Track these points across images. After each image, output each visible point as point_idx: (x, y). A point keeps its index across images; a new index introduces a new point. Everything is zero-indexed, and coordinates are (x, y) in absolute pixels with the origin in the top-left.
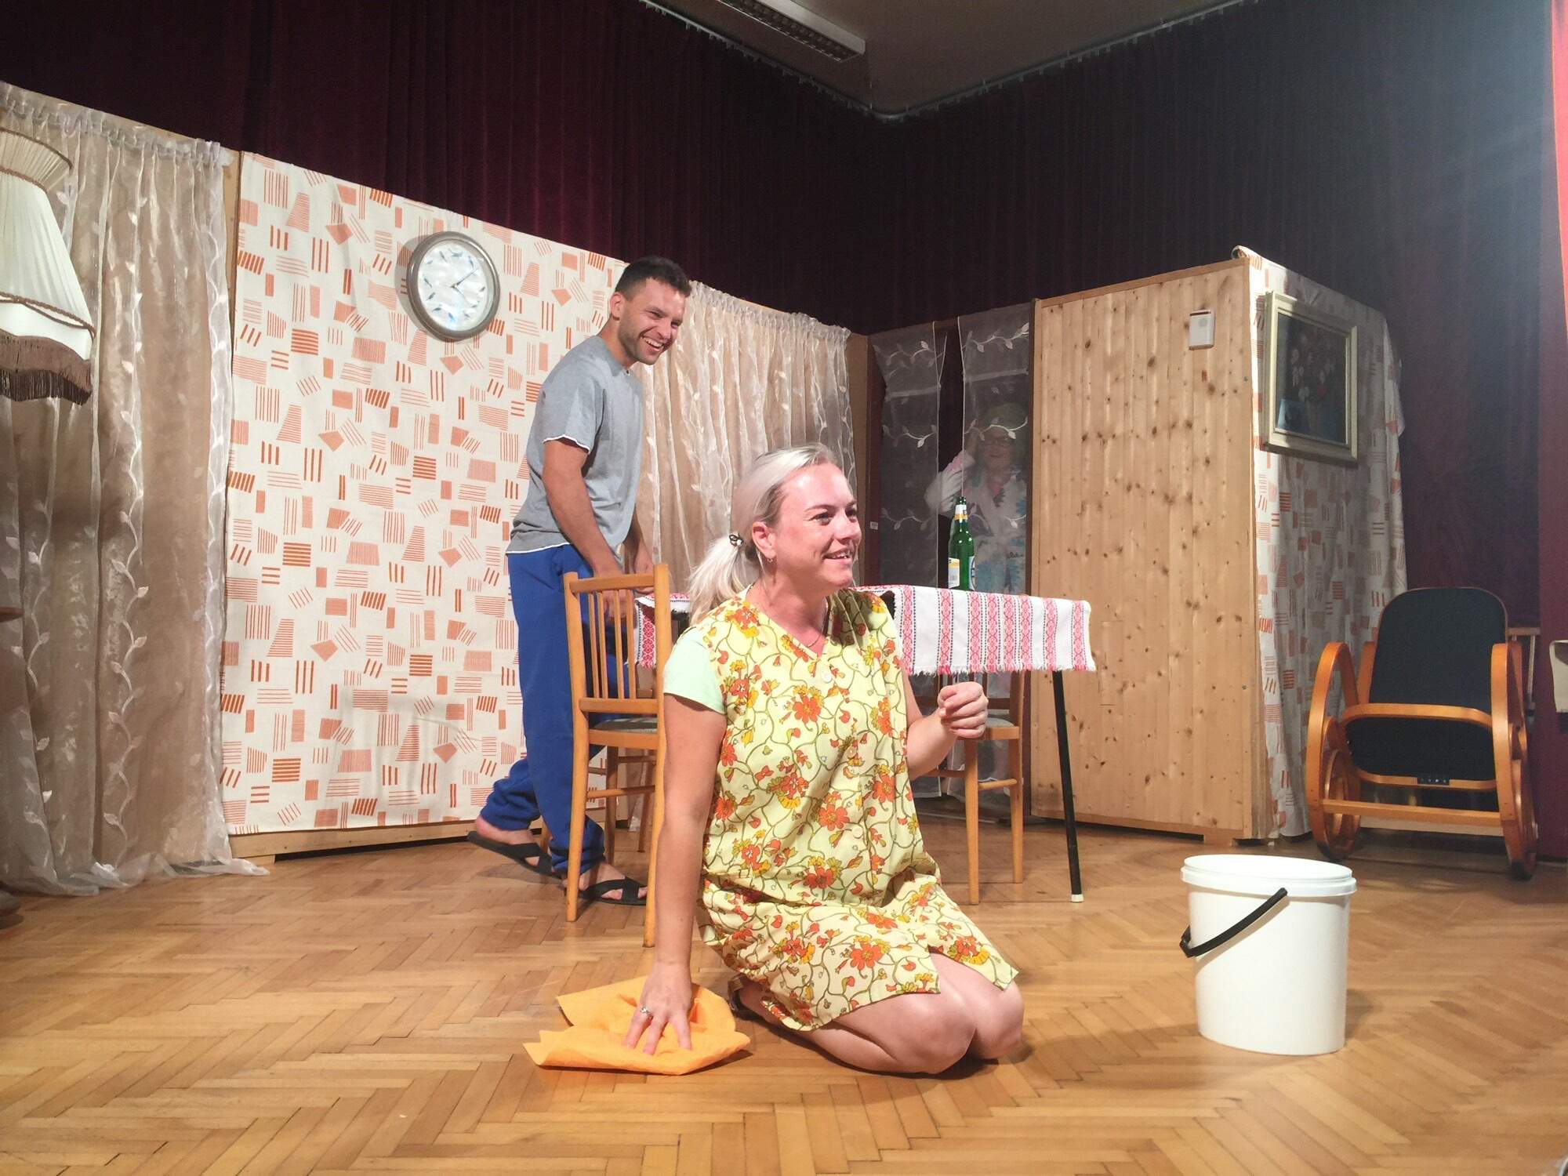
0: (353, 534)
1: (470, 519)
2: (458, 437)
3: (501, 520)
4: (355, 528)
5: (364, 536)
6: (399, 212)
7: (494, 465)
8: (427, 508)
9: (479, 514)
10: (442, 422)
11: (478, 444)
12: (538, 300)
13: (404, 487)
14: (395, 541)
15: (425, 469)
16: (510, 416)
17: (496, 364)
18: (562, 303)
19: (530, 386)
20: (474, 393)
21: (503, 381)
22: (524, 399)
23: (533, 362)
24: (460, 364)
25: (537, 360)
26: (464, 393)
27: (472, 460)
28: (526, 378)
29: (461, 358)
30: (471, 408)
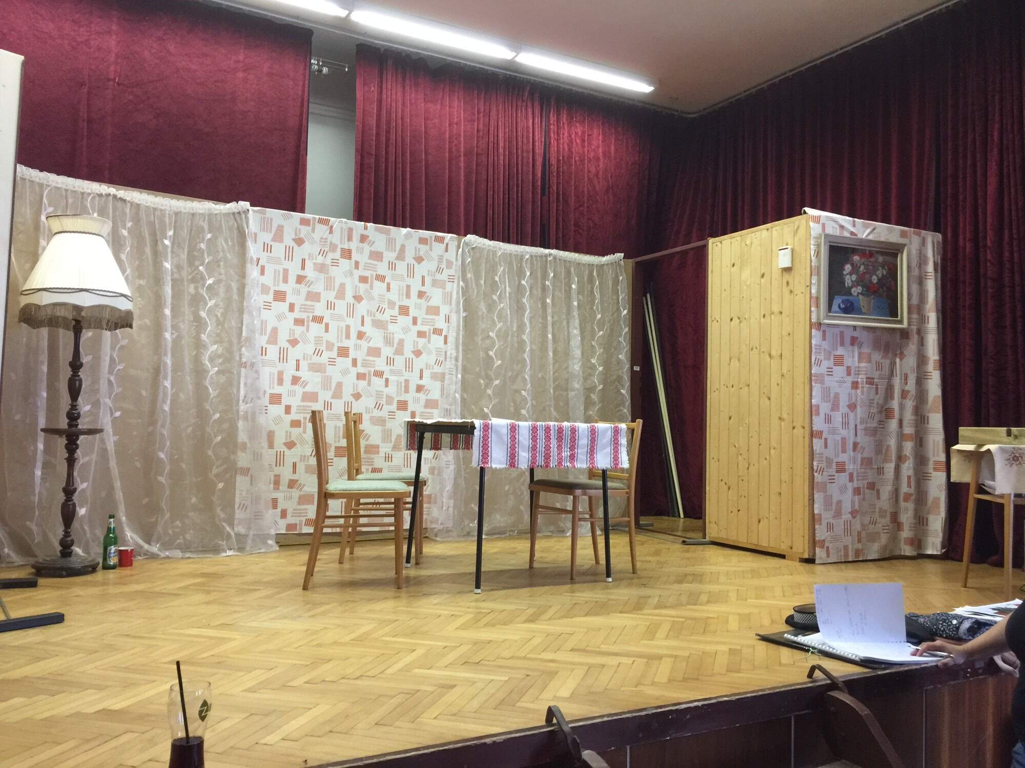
0: (303, 388)
1: (367, 378)
2: (361, 335)
3: (384, 377)
4: (305, 384)
5: (309, 389)
8: (344, 372)
9: (372, 374)
10: (352, 329)
11: (371, 339)
12: (405, 264)
13: (332, 362)
14: (327, 390)
15: (343, 352)
16: (390, 324)
17: (382, 298)
18: (419, 263)
19: (401, 307)
20: (369, 313)
21: (385, 306)
22: (397, 315)
23: (403, 295)
24: (363, 299)
25: (405, 293)
26: (364, 312)
27: (367, 347)
28: (398, 303)
29: (363, 295)
30: (368, 320)
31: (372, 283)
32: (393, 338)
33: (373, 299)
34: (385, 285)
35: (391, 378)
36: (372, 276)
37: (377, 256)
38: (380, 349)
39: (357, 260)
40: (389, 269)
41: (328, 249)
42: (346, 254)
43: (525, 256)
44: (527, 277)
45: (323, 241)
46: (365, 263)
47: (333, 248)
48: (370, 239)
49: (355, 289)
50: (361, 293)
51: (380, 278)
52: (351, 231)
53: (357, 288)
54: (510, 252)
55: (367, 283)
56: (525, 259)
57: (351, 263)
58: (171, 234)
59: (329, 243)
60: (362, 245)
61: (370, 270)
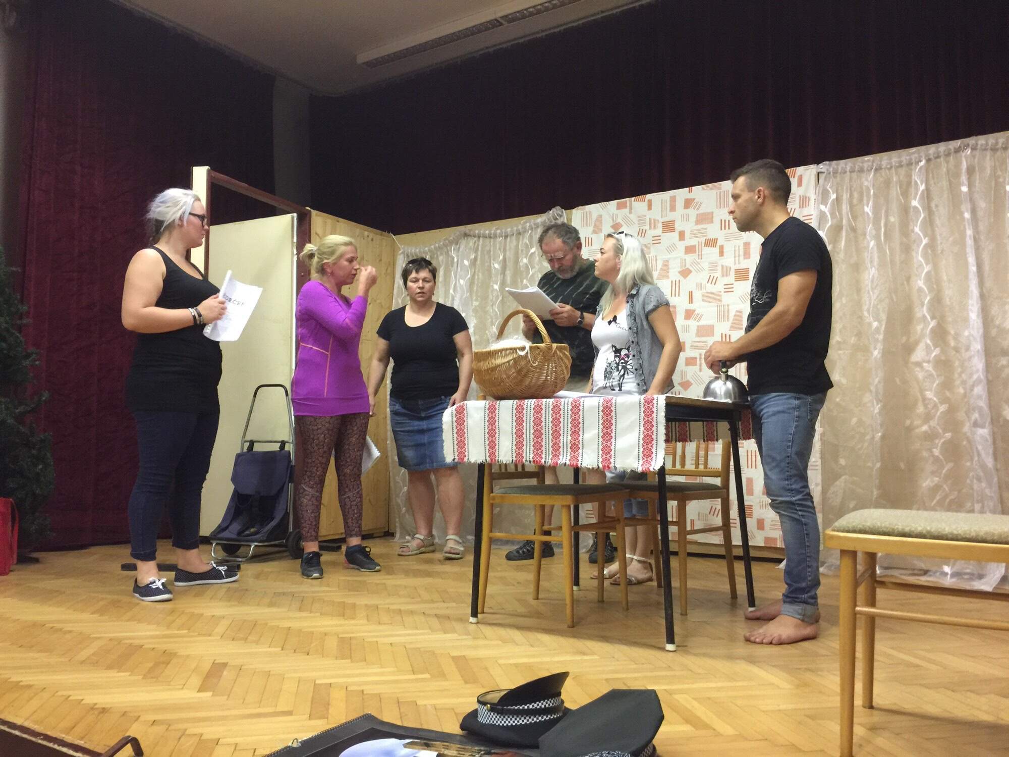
1: (698, 362)
2: (689, 315)
6: (650, 201)
10: (678, 309)
11: (702, 316)
16: (723, 294)
17: (713, 266)
19: (737, 271)
20: (699, 286)
21: (718, 274)
22: (732, 281)
23: (739, 256)
24: (690, 272)
25: (742, 253)
26: (692, 287)
27: (698, 326)
28: (734, 267)
29: (691, 268)
30: (697, 295)
31: (700, 251)
32: (728, 311)
33: (703, 269)
34: (716, 250)
36: (700, 243)
37: (705, 218)
38: (713, 326)
39: (681, 229)
40: (721, 229)
41: (647, 227)
42: (669, 227)
43: (917, 163)
44: (919, 194)
45: (641, 219)
46: (692, 231)
47: (653, 224)
48: (696, 201)
49: (681, 263)
50: (688, 266)
51: (711, 243)
52: (673, 199)
53: (683, 262)
54: (889, 166)
55: (695, 252)
56: (918, 167)
57: (675, 235)
58: (501, 257)
59: (648, 220)
60: (687, 211)
61: (696, 237)
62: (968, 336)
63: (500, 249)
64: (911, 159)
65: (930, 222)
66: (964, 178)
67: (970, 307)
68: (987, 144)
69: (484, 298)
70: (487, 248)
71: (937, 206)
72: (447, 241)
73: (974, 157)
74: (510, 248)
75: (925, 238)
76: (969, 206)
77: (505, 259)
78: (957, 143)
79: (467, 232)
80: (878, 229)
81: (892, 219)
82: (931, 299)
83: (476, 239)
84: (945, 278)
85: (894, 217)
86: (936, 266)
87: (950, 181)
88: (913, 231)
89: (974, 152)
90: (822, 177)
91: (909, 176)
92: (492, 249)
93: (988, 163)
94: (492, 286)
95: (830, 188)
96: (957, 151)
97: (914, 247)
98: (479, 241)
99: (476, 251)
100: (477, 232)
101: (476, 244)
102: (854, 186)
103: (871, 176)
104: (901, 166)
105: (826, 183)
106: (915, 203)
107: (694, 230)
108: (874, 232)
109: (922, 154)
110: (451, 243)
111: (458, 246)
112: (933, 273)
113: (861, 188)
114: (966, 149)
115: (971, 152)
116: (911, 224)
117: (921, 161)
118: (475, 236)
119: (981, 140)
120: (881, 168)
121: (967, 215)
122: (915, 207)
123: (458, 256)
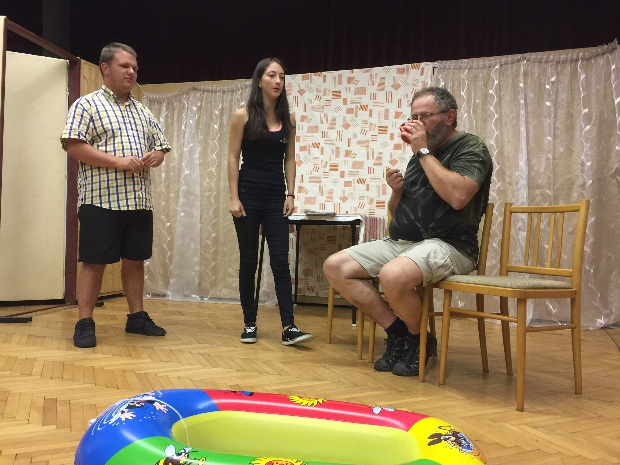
0: (306, 194)
1: (352, 185)
2: (348, 153)
3: (366, 183)
4: (307, 192)
5: (310, 195)
6: (324, 77)
7: (363, 162)
8: (335, 182)
9: (356, 182)
10: (341, 150)
11: (356, 155)
12: (384, 92)
13: (326, 175)
14: (322, 195)
15: (334, 167)
16: (370, 142)
17: (365, 123)
18: (396, 90)
19: (380, 127)
20: (355, 136)
21: (368, 128)
22: (377, 134)
23: (382, 118)
24: (350, 126)
25: (383, 116)
26: (351, 136)
27: (353, 161)
28: (378, 125)
29: (350, 123)
30: (354, 141)
31: (357, 112)
32: (373, 153)
33: (358, 125)
34: (367, 113)
35: (371, 184)
36: (357, 107)
37: (361, 91)
39: (345, 97)
40: (371, 99)
41: (322, 94)
42: (337, 95)
43: (494, 67)
44: (494, 86)
45: (318, 88)
46: (352, 98)
47: (326, 92)
48: (355, 79)
49: (344, 119)
50: (348, 122)
51: (364, 107)
52: (340, 76)
53: (345, 119)
54: (477, 67)
55: (353, 113)
56: (495, 69)
57: (340, 101)
58: (220, 106)
59: (323, 90)
60: (349, 85)
61: (355, 103)
62: (518, 176)
63: (219, 101)
64: (491, 64)
65: (499, 105)
66: (521, 78)
67: (520, 158)
68: (536, 58)
69: (207, 134)
70: (210, 99)
71: (504, 95)
72: (180, 92)
73: (528, 65)
74: (226, 100)
75: (496, 114)
76: (523, 96)
77: (222, 109)
78: (519, 56)
79: (195, 86)
80: (469, 107)
81: (478, 101)
82: (498, 152)
83: (201, 92)
84: (506, 140)
85: (479, 99)
86: (501, 133)
87: (513, 80)
88: (489, 109)
89: (528, 63)
90: (436, 70)
91: (490, 75)
92: (213, 100)
93: (536, 70)
94: (213, 126)
95: (441, 78)
96: (519, 61)
97: (489, 119)
98: (203, 94)
99: (201, 101)
100: (202, 87)
101: (202, 96)
102: (456, 78)
103: (466, 72)
104: (484, 68)
105: (439, 74)
106: (491, 92)
107: (354, 98)
108: (467, 108)
109: (498, 61)
110: (183, 93)
111: (188, 96)
112: (499, 136)
113: (460, 80)
114: (523, 60)
115: (527, 62)
116: (488, 105)
117: (497, 66)
118: (200, 90)
119: (533, 56)
120: (472, 68)
121: (522, 101)
122: (492, 94)
123: (188, 104)
